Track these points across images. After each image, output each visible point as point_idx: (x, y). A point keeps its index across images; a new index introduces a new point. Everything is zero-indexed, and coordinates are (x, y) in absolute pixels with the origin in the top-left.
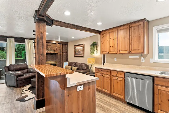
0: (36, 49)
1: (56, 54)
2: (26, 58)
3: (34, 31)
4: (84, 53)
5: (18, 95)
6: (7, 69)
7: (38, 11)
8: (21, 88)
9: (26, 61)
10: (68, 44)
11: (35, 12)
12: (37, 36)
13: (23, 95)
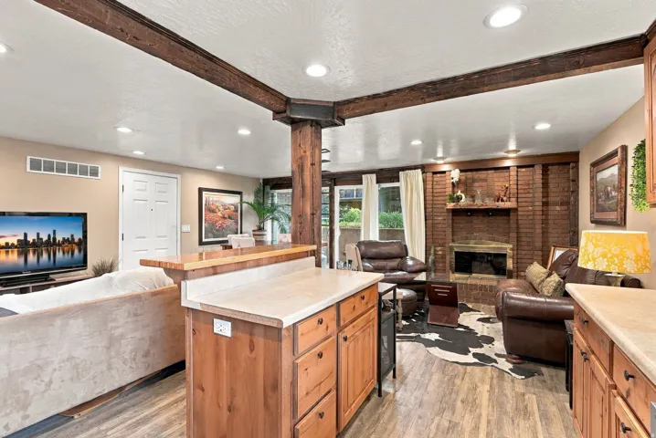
1: (506, 212)
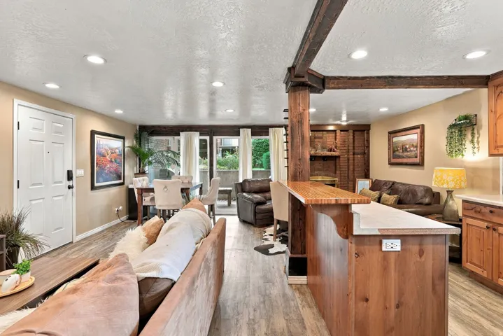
0: (290, 149)
1: (334, 158)
2: (269, 168)
3: (285, 111)
4: (422, 153)
5: (257, 240)
6: (239, 189)
7: (292, 69)
8: (262, 229)
9: (270, 175)
10: (369, 130)
11: (286, 71)
12: (292, 121)
13: (266, 243)
